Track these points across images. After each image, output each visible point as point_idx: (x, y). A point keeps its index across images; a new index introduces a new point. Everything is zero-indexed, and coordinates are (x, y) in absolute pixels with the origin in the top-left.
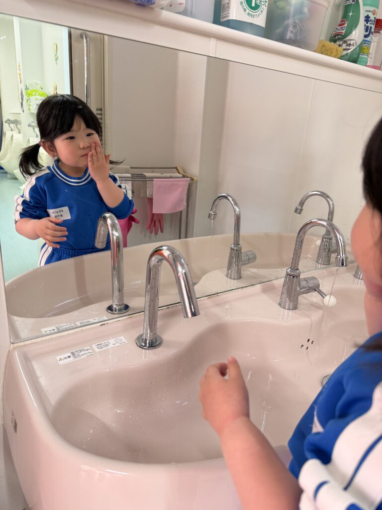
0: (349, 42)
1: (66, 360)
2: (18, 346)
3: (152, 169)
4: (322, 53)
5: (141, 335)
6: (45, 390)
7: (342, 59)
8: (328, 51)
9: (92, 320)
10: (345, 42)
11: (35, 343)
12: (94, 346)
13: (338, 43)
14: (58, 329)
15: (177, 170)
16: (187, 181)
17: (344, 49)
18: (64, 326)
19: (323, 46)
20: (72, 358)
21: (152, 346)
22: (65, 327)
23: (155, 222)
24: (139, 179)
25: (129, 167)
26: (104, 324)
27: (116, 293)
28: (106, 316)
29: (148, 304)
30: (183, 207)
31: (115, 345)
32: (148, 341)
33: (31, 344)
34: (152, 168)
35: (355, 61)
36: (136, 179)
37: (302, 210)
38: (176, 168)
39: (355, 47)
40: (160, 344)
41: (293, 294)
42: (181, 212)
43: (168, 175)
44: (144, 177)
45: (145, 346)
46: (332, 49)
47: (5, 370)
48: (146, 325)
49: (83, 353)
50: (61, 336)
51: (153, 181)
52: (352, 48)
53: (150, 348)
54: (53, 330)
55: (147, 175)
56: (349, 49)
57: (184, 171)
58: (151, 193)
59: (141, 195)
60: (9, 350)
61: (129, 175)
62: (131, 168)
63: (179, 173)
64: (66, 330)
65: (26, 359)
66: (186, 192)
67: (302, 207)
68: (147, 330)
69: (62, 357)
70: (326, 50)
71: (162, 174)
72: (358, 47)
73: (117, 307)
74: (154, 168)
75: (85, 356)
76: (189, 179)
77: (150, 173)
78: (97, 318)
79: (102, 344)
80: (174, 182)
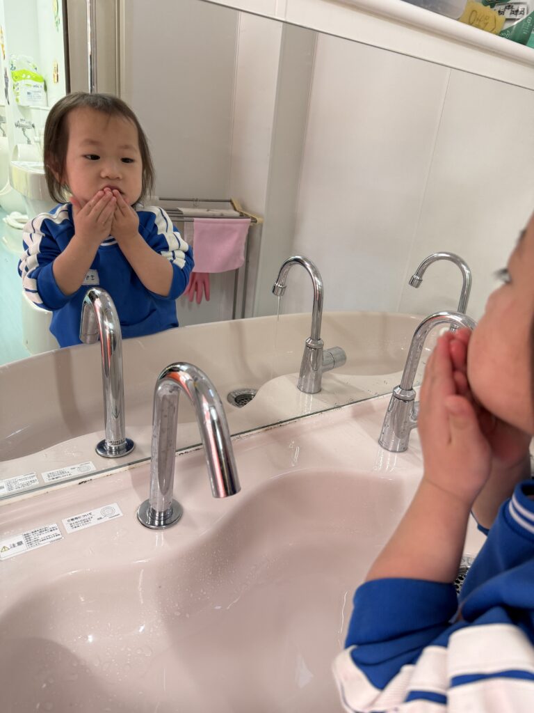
0: (515, 7)
1: (12, 551)
3: (194, 201)
4: (471, 24)
5: (147, 503)
7: (503, 36)
8: (480, 21)
10: (510, 7)
12: (65, 521)
13: (498, 8)
15: (232, 204)
16: (246, 223)
17: (508, 20)
18: (20, 480)
19: (474, 11)
21: (164, 524)
22: (22, 482)
23: (196, 284)
25: (156, 198)
26: (85, 482)
27: (111, 419)
28: (94, 462)
30: (239, 263)
31: (101, 521)
32: (157, 515)
34: (192, 200)
35: (523, 41)
37: (420, 281)
38: (231, 201)
39: (525, 16)
40: (179, 518)
41: (403, 427)
42: (237, 270)
43: (217, 212)
44: (181, 215)
46: (487, 18)
51: (193, 221)
52: (521, 18)
53: (161, 528)
55: (185, 211)
56: (514, 20)
57: (244, 207)
58: (190, 240)
62: (160, 199)
63: (235, 209)
66: (245, 240)
67: (421, 276)
69: (8, 543)
70: (478, 19)
71: (208, 211)
72: (530, 16)
73: (112, 446)
74: (196, 200)
75: (47, 542)
76: (250, 220)
77: (189, 207)
78: (78, 466)
79: (79, 518)
80: (227, 225)
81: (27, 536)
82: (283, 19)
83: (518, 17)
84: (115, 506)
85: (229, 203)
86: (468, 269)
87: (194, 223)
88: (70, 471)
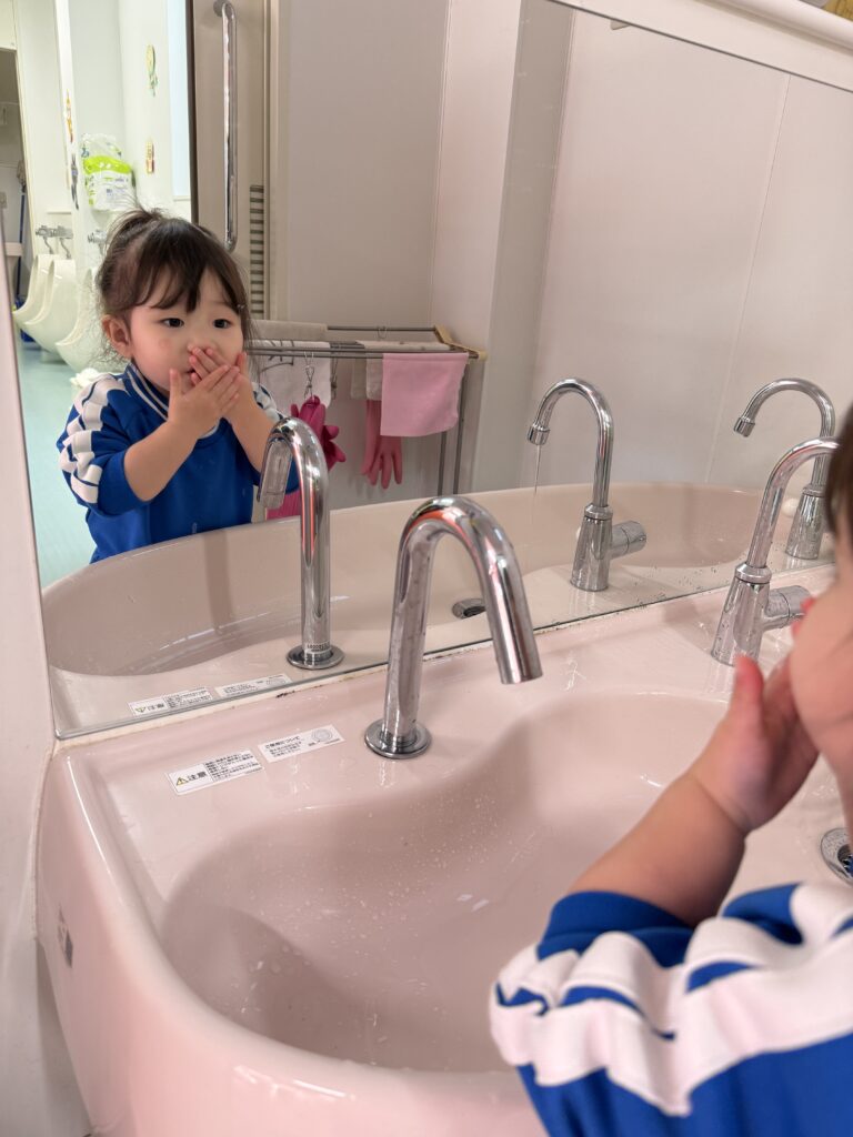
1: (193, 783)
2: (74, 747)
5: (377, 724)
6: (144, 859)
9: (253, 684)
11: (115, 738)
12: (262, 747)
14: (172, 705)
15: (437, 334)
16: (460, 359)
18: (186, 695)
20: (208, 778)
21: (403, 753)
22: (189, 699)
23: (382, 457)
24: (349, 355)
25: (324, 326)
26: (286, 694)
27: (311, 619)
28: (288, 674)
29: (398, 646)
30: (449, 422)
31: (313, 748)
32: (395, 739)
33: (106, 740)
34: (377, 330)
36: (342, 355)
37: (752, 425)
38: (434, 330)
40: (425, 749)
41: (750, 629)
42: (444, 434)
43: (417, 345)
44: (362, 350)
45: (388, 750)
47: (42, 804)
48: (392, 700)
49: (236, 764)
50: (181, 722)
53: (401, 756)
54: (159, 706)
55: (368, 344)
57: (455, 338)
58: (376, 389)
59: (352, 394)
60: (52, 755)
61: (326, 345)
62: (330, 329)
63: (441, 341)
64: (194, 708)
65: (95, 780)
66: (458, 387)
67: (753, 418)
68: (393, 711)
69: (184, 774)
71: (401, 343)
73: (313, 654)
74: (383, 330)
75: (241, 773)
76: (467, 354)
77: (373, 340)
78: (267, 679)
79: (282, 743)
80: (433, 362)
81: (210, 766)
84: (330, 728)
85: (432, 333)
86: (830, 403)
87: (384, 361)
88: (256, 685)
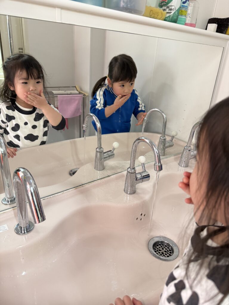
0: (170, 8)
5: (19, 224)
10: (168, 7)
13: (164, 8)
15: (76, 88)
19: (151, 11)
35: (175, 21)
38: (75, 87)
39: (174, 11)
40: (32, 229)
42: (80, 116)
43: (69, 92)
44: (53, 94)
46: (158, 13)
51: (57, 97)
52: (173, 12)
53: (25, 234)
55: (54, 92)
56: (171, 13)
63: (77, 90)
70: (154, 14)
71: (65, 91)
72: (176, 11)
74: (60, 87)
76: (82, 95)
80: (73, 98)
82: (61, 22)
83: (172, 11)
84: (5, 226)
85: (75, 88)
